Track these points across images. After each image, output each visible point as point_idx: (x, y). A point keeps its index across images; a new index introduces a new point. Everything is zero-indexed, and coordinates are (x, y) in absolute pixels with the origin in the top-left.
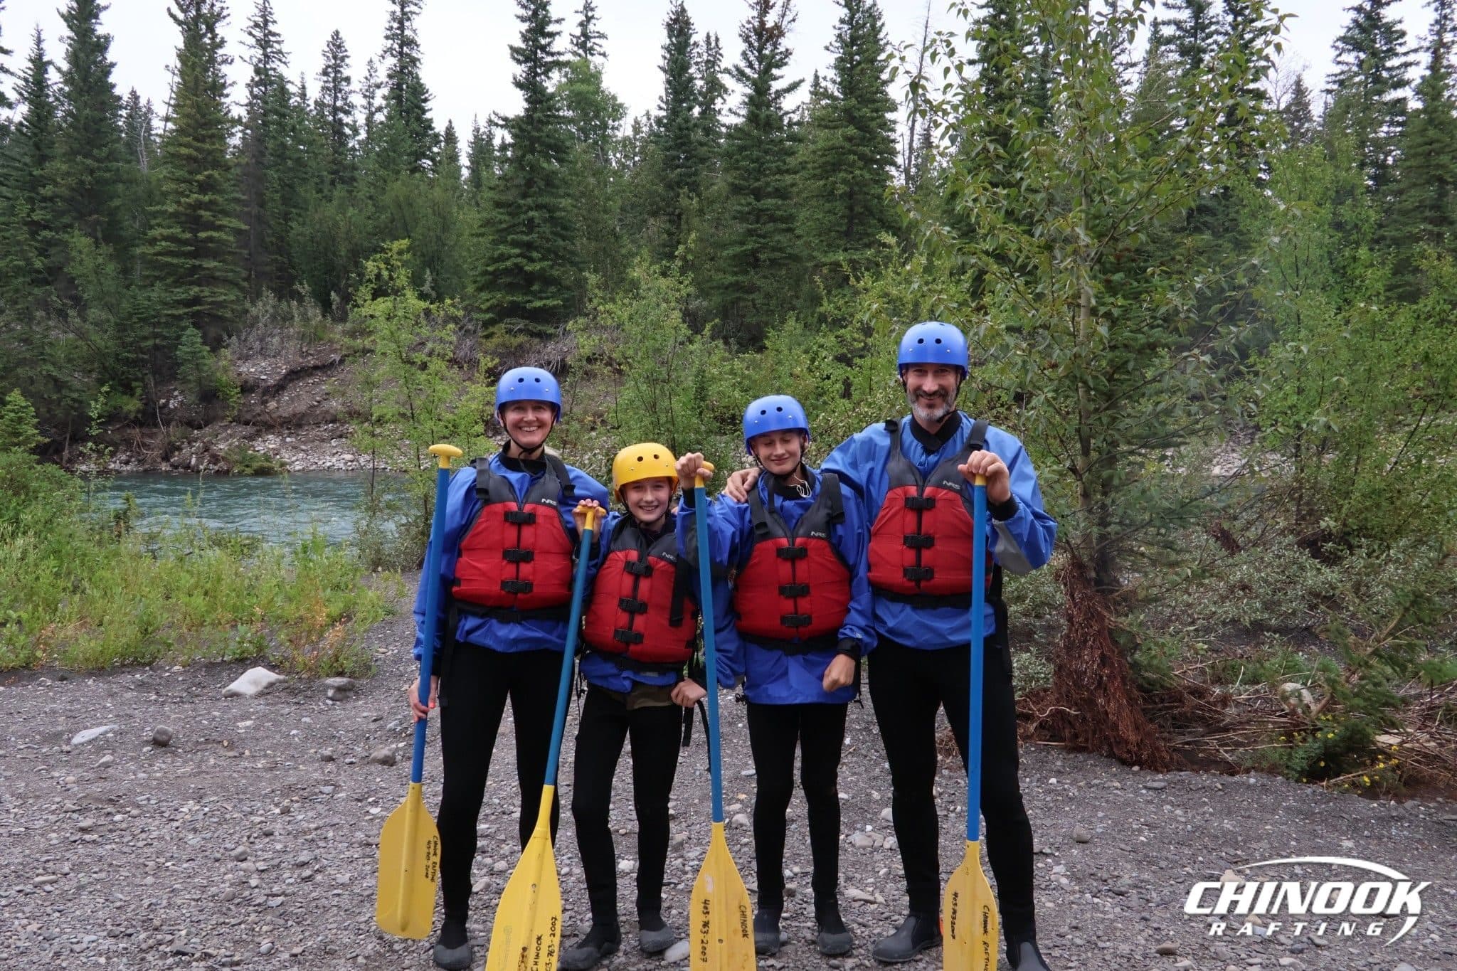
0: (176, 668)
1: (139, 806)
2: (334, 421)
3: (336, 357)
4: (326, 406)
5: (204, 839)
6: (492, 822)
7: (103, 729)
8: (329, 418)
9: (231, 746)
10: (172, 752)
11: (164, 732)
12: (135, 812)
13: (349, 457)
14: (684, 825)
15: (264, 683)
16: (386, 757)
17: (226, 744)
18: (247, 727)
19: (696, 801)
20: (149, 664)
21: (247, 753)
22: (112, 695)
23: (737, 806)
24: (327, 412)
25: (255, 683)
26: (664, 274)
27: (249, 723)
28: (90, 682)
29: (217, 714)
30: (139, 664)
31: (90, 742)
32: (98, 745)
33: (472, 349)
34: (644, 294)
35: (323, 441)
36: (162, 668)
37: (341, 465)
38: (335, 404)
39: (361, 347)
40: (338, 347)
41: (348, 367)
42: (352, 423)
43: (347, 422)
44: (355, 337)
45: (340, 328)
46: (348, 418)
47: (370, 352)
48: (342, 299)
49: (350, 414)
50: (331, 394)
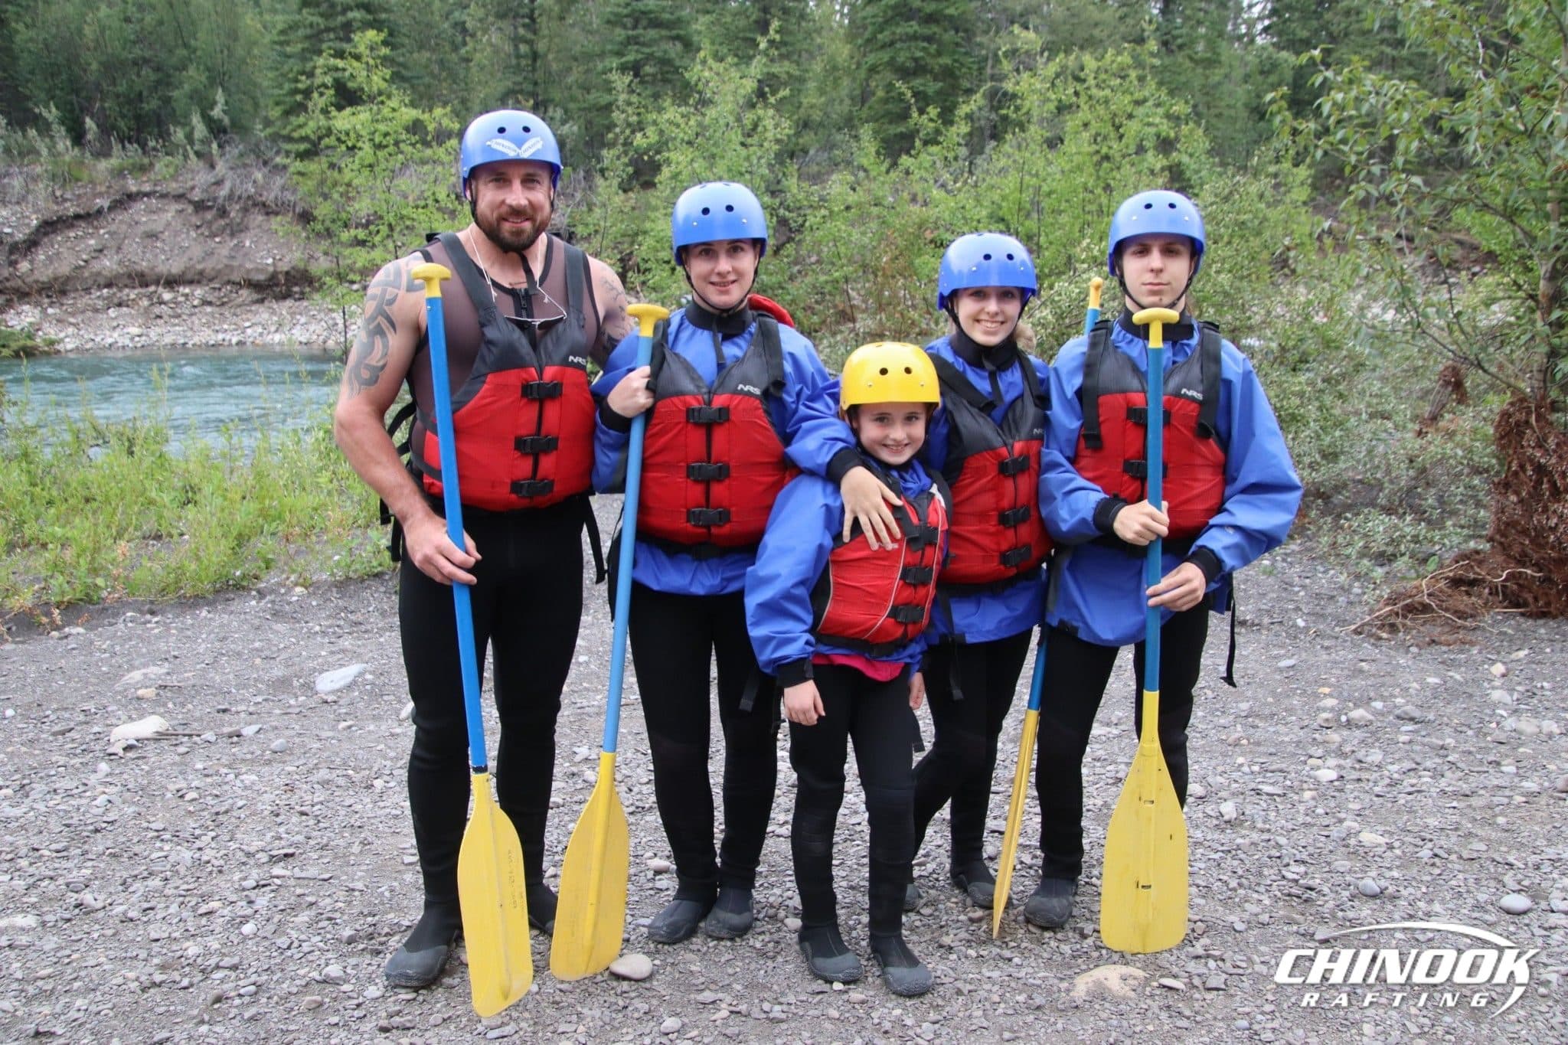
2: (109, 285)
3: (103, 202)
4: (96, 266)
8: (102, 281)
13: (135, 330)
24: (99, 274)
33: (283, 188)
35: (96, 311)
37: (127, 342)
38: (108, 264)
39: (134, 189)
40: (103, 189)
41: (121, 216)
42: (134, 288)
43: (126, 286)
44: (124, 177)
45: (103, 165)
46: (128, 282)
47: (147, 195)
48: (98, 126)
49: (130, 276)
50: (101, 251)
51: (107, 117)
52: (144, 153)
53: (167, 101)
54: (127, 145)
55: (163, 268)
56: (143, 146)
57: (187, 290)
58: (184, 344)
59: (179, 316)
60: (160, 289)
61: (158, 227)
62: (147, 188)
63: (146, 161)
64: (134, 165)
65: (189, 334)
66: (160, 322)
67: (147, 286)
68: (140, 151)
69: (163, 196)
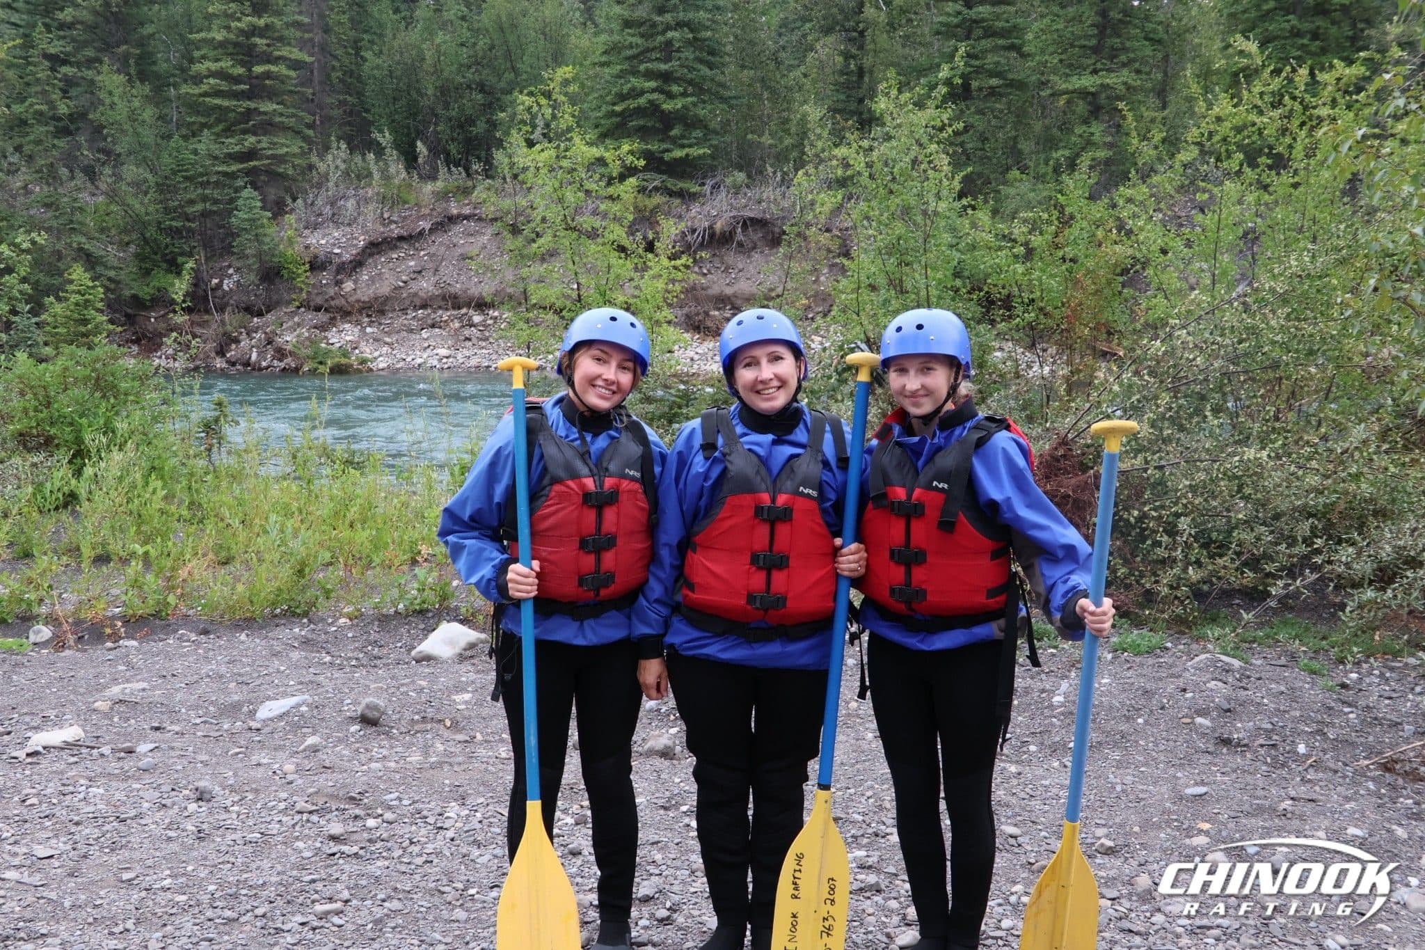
0: (342, 620)
1: (390, 808)
2: (424, 307)
3: (425, 225)
4: (414, 287)
5: (495, 856)
6: (867, 847)
7: (292, 701)
8: (418, 302)
9: (455, 726)
10: (387, 734)
11: (375, 707)
12: (389, 816)
13: (443, 352)
14: (1135, 863)
15: (463, 643)
16: (667, 747)
17: (448, 723)
18: (466, 702)
19: (1136, 829)
20: (306, 614)
21: (479, 737)
22: (276, 654)
23: (1201, 840)
24: (416, 295)
25: (451, 643)
26: (920, 105)
27: (467, 696)
28: (243, 637)
29: (424, 683)
30: (294, 614)
31: (281, 717)
32: (294, 722)
34: (893, 132)
35: (411, 331)
36: (323, 620)
37: (435, 363)
38: (426, 286)
39: (455, 212)
40: (427, 211)
41: (440, 238)
42: (447, 309)
43: (440, 307)
44: (448, 201)
45: (429, 187)
46: (442, 303)
47: (467, 218)
48: (430, 150)
49: (444, 298)
50: (420, 272)
51: (440, 140)
52: (469, 175)
53: (493, 125)
54: (453, 169)
55: (474, 291)
56: (467, 170)
57: (496, 314)
58: (488, 367)
59: (486, 339)
60: (471, 312)
61: (473, 251)
62: (467, 211)
63: (470, 183)
64: (458, 188)
65: (494, 357)
66: (468, 344)
67: (459, 308)
68: (464, 174)
69: (480, 219)
